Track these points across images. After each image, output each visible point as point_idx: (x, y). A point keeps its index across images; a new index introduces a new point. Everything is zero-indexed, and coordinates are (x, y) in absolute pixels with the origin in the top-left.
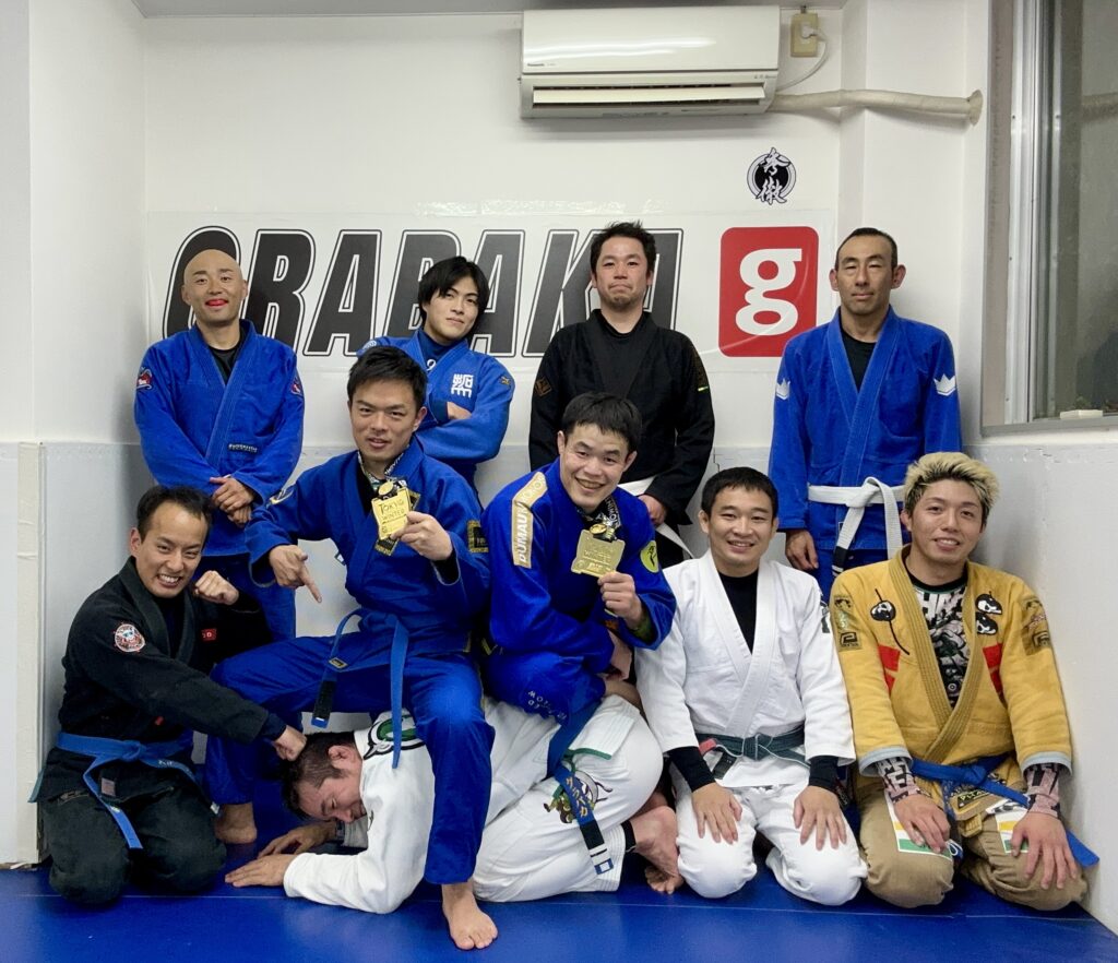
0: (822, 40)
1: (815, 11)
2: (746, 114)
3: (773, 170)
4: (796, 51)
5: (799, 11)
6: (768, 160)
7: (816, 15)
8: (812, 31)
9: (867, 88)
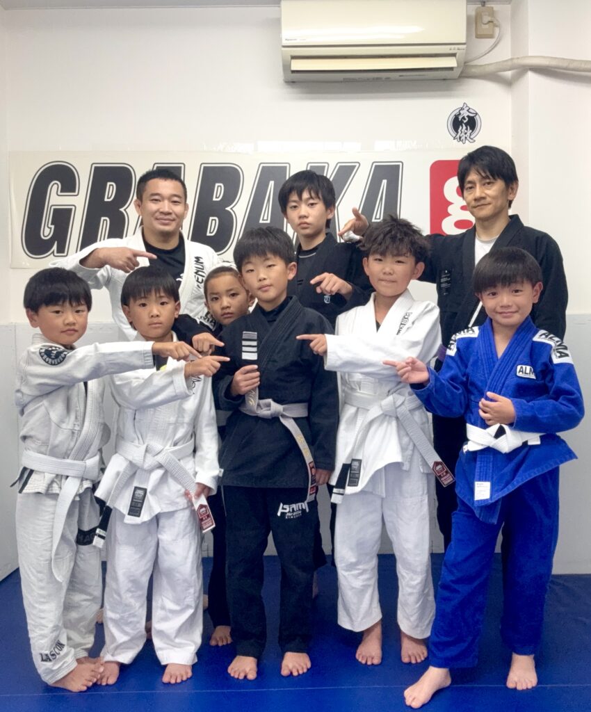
0: (497, 26)
1: (492, 6)
2: (444, 80)
3: (465, 119)
4: (478, 33)
5: (480, 6)
6: (461, 112)
7: (492, 8)
8: (489, 19)
9: (530, 55)
